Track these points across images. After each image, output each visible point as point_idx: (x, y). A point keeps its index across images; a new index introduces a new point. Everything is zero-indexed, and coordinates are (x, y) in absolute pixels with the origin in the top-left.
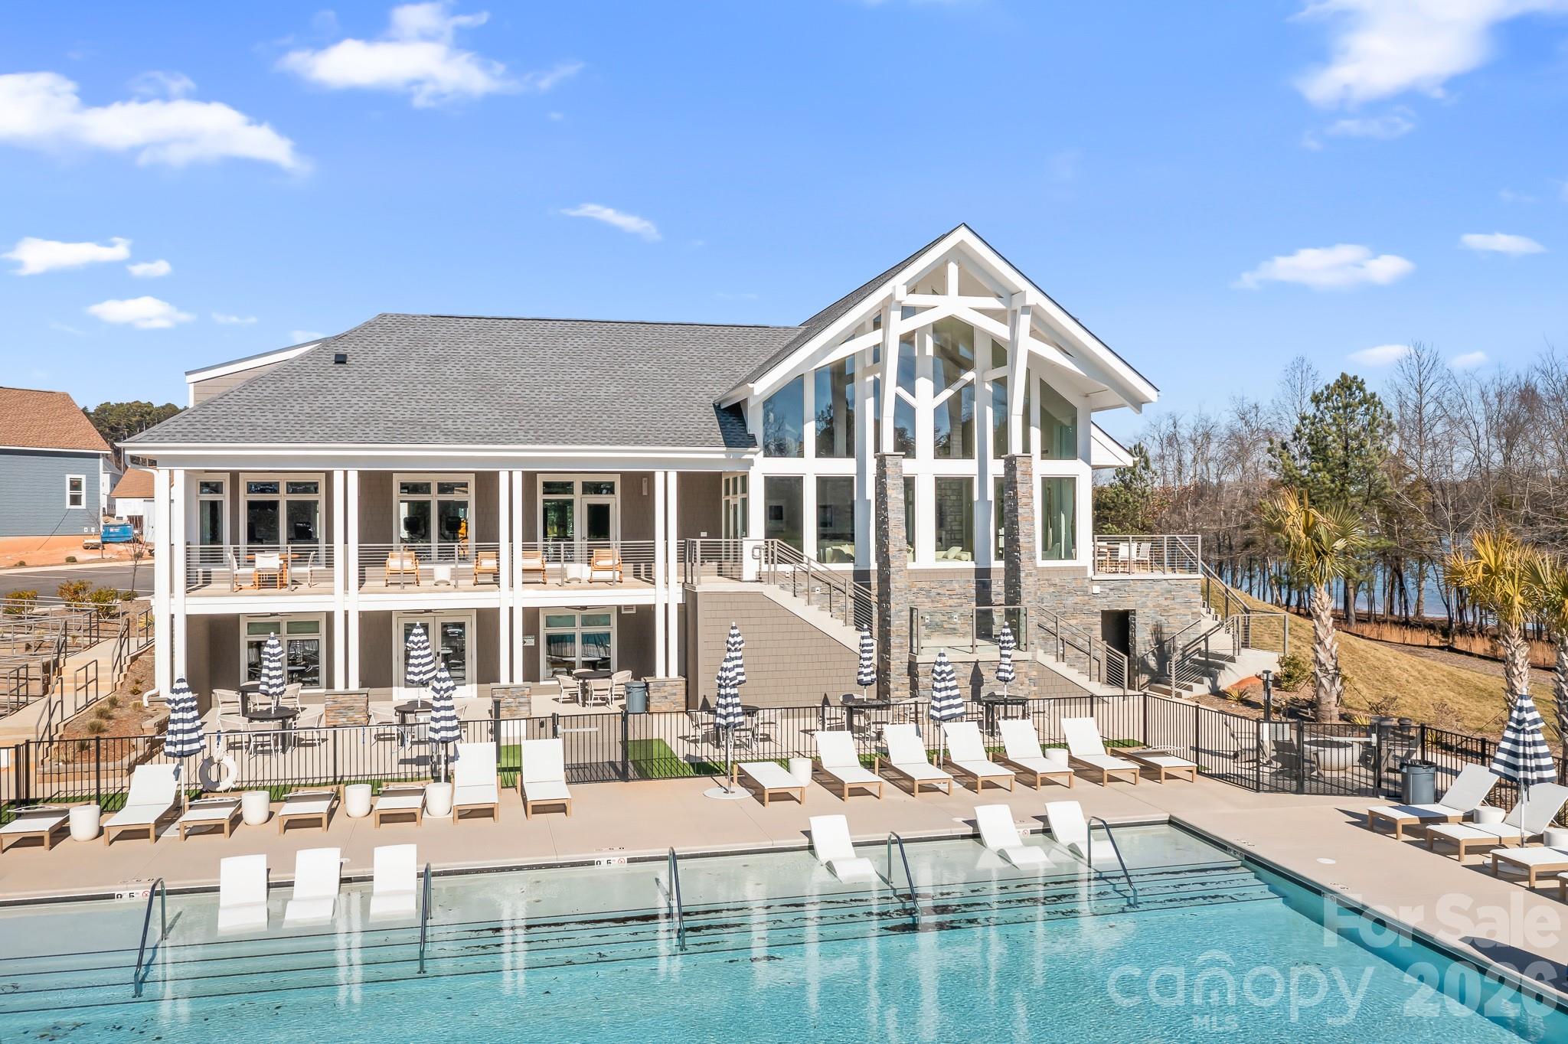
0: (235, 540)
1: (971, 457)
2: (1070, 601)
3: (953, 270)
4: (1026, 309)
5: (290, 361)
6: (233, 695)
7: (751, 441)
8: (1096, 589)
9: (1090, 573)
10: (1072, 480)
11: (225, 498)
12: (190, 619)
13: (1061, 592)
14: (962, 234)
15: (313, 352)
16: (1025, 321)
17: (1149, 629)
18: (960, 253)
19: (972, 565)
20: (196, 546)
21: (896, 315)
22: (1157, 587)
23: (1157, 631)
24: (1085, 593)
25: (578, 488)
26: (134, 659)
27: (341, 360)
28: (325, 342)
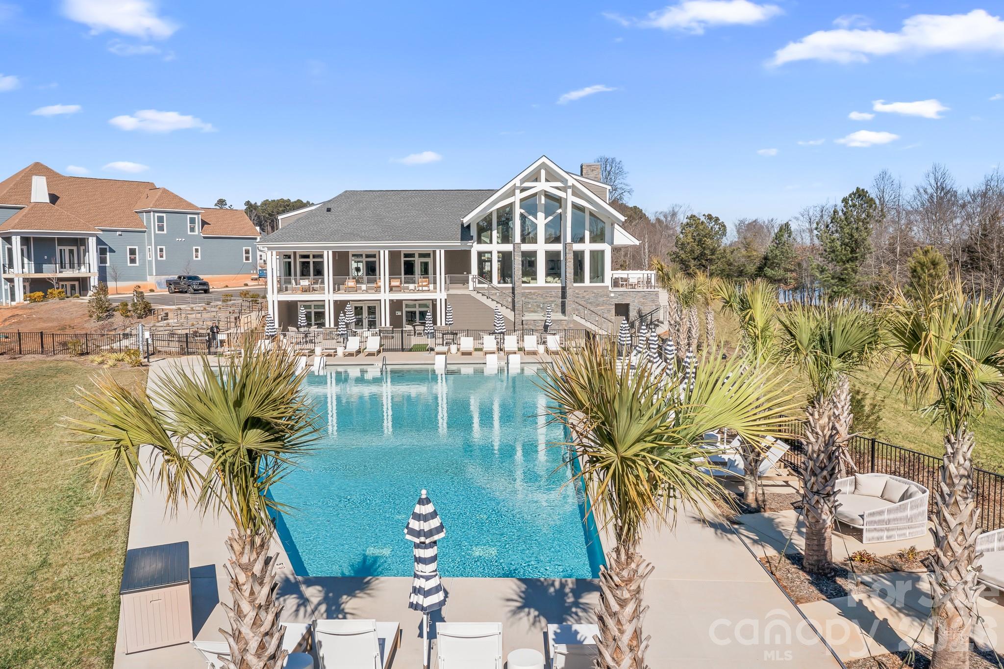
0: (295, 275)
1: (560, 242)
2: (601, 299)
3: (543, 172)
4: (569, 187)
5: (312, 211)
6: (295, 329)
7: (471, 238)
8: (612, 295)
9: (610, 289)
10: (603, 252)
11: (292, 260)
12: (279, 302)
13: (597, 296)
14: (544, 160)
15: (319, 207)
16: (570, 191)
17: (635, 311)
18: (544, 165)
19: (560, 285)
20: (283, 277)
21: (517, 191)
22: (640, 294)
23: (639, 312)
24: (608, 296)
25: (417, 256)
26: (263, 317)
27: (329, 210)
28: (324, 203)
